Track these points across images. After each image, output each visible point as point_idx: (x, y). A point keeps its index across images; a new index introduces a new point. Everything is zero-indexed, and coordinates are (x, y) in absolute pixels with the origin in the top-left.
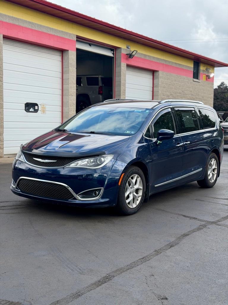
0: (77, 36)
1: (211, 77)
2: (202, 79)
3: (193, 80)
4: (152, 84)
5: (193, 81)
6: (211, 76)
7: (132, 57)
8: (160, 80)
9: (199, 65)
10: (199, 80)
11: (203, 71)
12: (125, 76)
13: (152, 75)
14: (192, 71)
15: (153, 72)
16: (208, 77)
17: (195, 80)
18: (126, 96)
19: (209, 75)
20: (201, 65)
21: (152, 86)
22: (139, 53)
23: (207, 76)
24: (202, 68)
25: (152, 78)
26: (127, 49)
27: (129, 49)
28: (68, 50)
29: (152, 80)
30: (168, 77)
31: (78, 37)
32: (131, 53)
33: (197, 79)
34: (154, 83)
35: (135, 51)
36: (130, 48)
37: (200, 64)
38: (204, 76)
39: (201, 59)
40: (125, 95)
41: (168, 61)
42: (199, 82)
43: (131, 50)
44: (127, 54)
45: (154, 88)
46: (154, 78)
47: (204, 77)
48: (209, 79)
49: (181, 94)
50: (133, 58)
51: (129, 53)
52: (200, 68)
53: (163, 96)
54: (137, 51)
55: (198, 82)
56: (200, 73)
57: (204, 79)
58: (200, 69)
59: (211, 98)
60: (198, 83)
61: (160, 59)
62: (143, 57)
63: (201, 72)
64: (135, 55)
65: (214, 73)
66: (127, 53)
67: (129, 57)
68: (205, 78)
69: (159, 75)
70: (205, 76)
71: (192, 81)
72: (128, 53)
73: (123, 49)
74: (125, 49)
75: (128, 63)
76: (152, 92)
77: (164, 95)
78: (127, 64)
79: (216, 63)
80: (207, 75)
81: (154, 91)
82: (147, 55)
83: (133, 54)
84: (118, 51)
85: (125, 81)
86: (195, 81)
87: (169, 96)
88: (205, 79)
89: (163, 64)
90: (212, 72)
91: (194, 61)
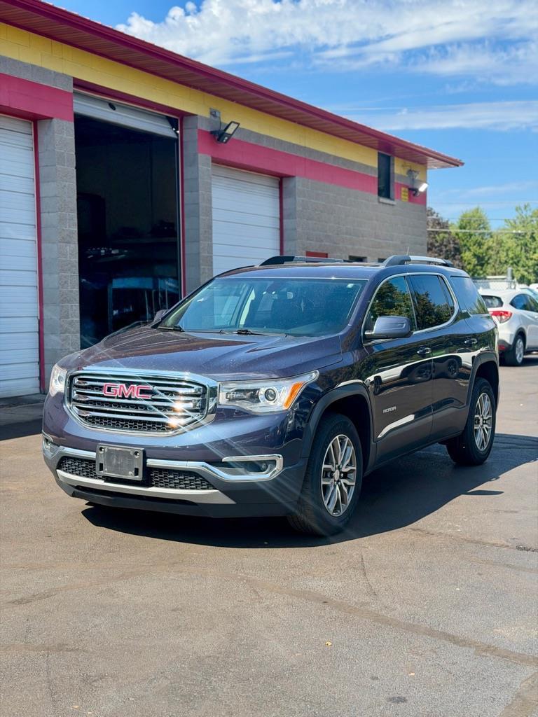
0: (75, 79)
1: (421, 193)
2: (399, 197)
3: (379, 199)
4: (278, 210)
5: (379, 202)
6: (422, 189)
7: (226, 138)
8: (299, 199)
9: (391, 162)
10: (393, 200)
11: (401, 177)
12: (210, 189)
13: (278, 186)
14: (374, 178)
15: (281, 180)
16: (414, 192)
17: (382, 200)
18: (214, 242)
19: (415, 187)
20: (395, 162)
21: (278, 216)
22: (243, 129)
23: (409, 189)
24: (398, 169)
25: (278, 195)
26: (213, 118)
27: (217, 119)
28: (52, 118)
29: (278, 200)
30: (320, 192)
31: (78, 83)
32: (223, 128)
33: (388, 196)
34: (285, 207)
35: (232, 124)
36: (220, 118)
37: (393, 160)
38: (403, 189)
39: (395, 146)
40: (211, 239)
41: (317, 152)
42: (393, 205)
43: (222, 120)
44: (212, 132)
45: (285, 221)
46: (284, 196)
47: (403, 193)
48: (415, 198)
49: (350, 235)
50: (228, 143)
51: (217, 130)
52: (393, 170)
53: (308, 242)
54: (239, 124)
55: (389, 204)
56: (394, 182)
57: (403, 197)
58: (394, 173)
59: (422, 245)
60: (391, 207)
61: (298, 146)
62: (253, 141)
63: (396, 180)
64: (233, 136)
65: (426, 183)
66: (212, 130)
67: (218, 140)
68: (407, 194)
69: (295, 187)
70: (407, 190)
71: (377, 203)
72: (216, 128)
73: (201, 117)
74: (206, 119)
75: (216, 156)
76: (278, 232)
77: (308, 239)
78: (212, 158)
79: (432, 159)
80: (411, 187)
81: (284, 228)
82: (263, 136)
83: (230, 131)
84: (188, 123)
85: (211, 204)
86: (383, 203)
87: (322, 241)
88: (407, 198)
89: (305, 159)
90: (422, 180)
91: (379, 153)
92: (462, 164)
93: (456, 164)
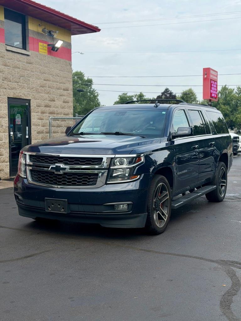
1: (58, 49)
2: (36, 49)
3: (6, 47)
5: (8, 50)
9: (26, 21)
10: (28, 51)
16: (52, 47)
20: (29, 21)
23: (48, 45)
24: (32, 27)
33: (24, 47)
37: (28, 19)
38: (40, 44)
42: (28, 55)
47: (40, 47)
52: (28, 26)
55: (23, 54)
56: (28, 36)
57: (40, 50)
58: (28, 29)
60: (25, 57)
63: (31, 35)
68: (46, 49)
70: (45, 45)
71: (6, 52)
86: (13, 52)
88: (47, 52)
90: (59, 38)
91: (4, 8)
92: (99, 30)
93: (94, 29)
